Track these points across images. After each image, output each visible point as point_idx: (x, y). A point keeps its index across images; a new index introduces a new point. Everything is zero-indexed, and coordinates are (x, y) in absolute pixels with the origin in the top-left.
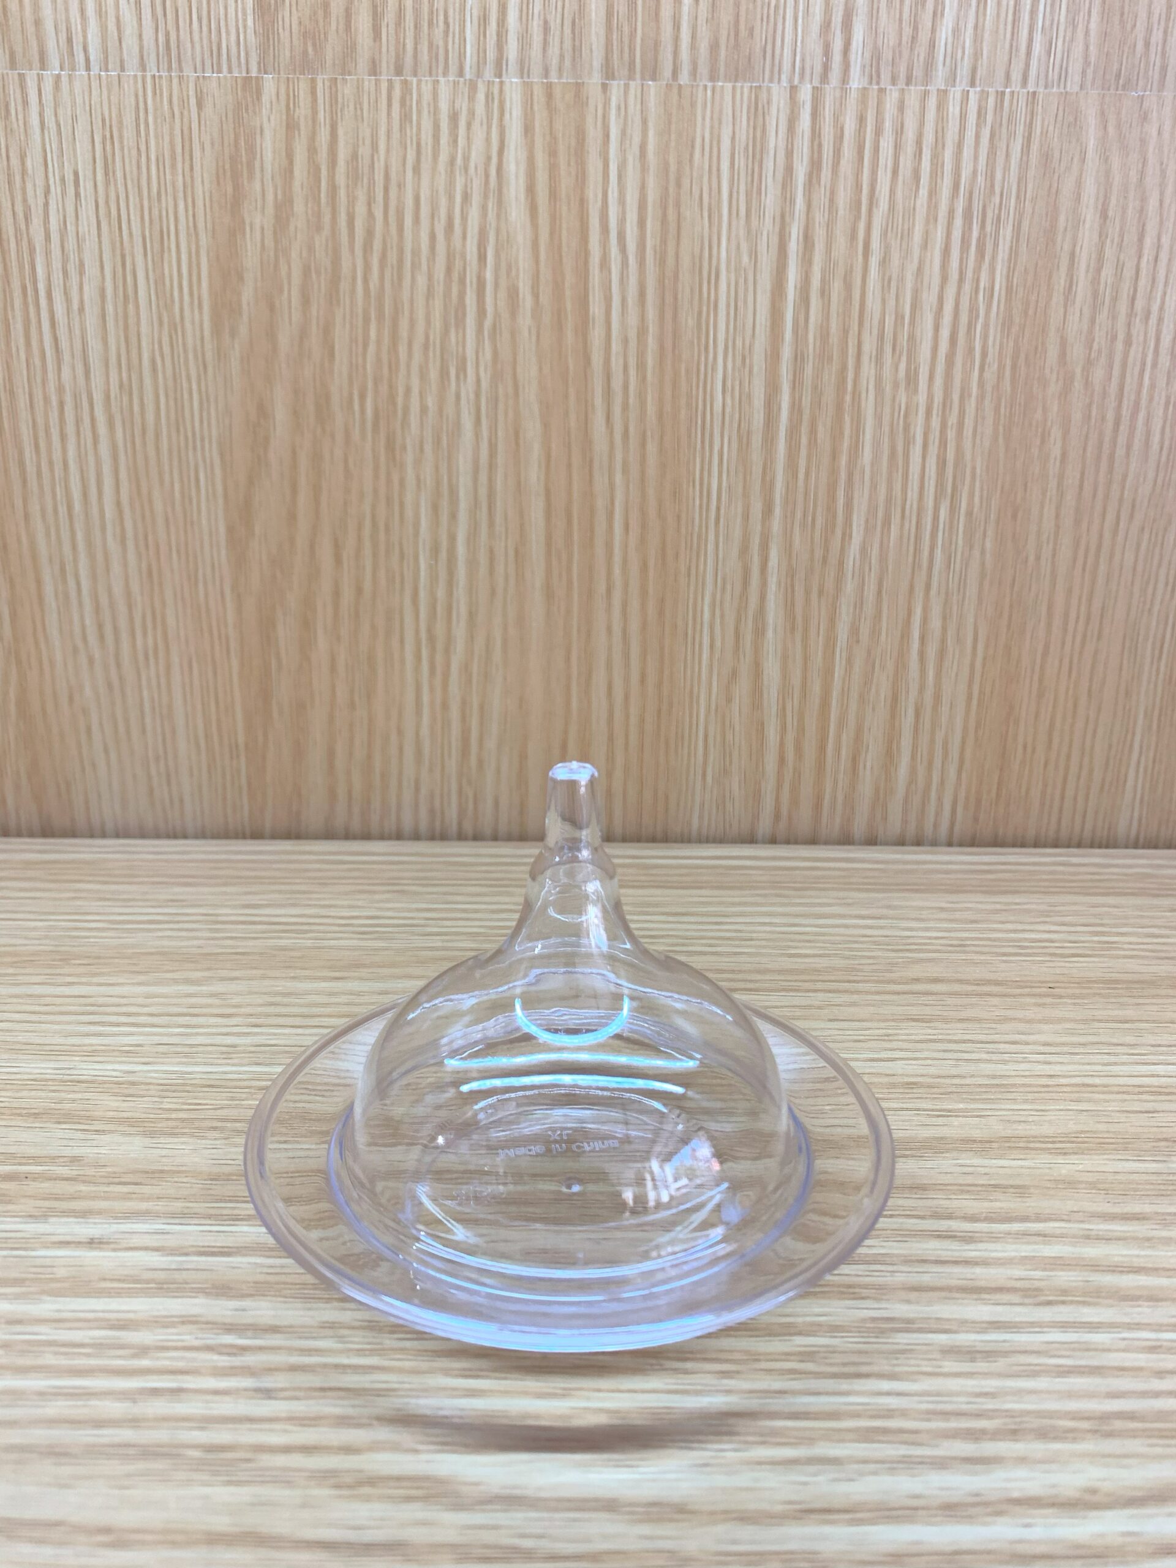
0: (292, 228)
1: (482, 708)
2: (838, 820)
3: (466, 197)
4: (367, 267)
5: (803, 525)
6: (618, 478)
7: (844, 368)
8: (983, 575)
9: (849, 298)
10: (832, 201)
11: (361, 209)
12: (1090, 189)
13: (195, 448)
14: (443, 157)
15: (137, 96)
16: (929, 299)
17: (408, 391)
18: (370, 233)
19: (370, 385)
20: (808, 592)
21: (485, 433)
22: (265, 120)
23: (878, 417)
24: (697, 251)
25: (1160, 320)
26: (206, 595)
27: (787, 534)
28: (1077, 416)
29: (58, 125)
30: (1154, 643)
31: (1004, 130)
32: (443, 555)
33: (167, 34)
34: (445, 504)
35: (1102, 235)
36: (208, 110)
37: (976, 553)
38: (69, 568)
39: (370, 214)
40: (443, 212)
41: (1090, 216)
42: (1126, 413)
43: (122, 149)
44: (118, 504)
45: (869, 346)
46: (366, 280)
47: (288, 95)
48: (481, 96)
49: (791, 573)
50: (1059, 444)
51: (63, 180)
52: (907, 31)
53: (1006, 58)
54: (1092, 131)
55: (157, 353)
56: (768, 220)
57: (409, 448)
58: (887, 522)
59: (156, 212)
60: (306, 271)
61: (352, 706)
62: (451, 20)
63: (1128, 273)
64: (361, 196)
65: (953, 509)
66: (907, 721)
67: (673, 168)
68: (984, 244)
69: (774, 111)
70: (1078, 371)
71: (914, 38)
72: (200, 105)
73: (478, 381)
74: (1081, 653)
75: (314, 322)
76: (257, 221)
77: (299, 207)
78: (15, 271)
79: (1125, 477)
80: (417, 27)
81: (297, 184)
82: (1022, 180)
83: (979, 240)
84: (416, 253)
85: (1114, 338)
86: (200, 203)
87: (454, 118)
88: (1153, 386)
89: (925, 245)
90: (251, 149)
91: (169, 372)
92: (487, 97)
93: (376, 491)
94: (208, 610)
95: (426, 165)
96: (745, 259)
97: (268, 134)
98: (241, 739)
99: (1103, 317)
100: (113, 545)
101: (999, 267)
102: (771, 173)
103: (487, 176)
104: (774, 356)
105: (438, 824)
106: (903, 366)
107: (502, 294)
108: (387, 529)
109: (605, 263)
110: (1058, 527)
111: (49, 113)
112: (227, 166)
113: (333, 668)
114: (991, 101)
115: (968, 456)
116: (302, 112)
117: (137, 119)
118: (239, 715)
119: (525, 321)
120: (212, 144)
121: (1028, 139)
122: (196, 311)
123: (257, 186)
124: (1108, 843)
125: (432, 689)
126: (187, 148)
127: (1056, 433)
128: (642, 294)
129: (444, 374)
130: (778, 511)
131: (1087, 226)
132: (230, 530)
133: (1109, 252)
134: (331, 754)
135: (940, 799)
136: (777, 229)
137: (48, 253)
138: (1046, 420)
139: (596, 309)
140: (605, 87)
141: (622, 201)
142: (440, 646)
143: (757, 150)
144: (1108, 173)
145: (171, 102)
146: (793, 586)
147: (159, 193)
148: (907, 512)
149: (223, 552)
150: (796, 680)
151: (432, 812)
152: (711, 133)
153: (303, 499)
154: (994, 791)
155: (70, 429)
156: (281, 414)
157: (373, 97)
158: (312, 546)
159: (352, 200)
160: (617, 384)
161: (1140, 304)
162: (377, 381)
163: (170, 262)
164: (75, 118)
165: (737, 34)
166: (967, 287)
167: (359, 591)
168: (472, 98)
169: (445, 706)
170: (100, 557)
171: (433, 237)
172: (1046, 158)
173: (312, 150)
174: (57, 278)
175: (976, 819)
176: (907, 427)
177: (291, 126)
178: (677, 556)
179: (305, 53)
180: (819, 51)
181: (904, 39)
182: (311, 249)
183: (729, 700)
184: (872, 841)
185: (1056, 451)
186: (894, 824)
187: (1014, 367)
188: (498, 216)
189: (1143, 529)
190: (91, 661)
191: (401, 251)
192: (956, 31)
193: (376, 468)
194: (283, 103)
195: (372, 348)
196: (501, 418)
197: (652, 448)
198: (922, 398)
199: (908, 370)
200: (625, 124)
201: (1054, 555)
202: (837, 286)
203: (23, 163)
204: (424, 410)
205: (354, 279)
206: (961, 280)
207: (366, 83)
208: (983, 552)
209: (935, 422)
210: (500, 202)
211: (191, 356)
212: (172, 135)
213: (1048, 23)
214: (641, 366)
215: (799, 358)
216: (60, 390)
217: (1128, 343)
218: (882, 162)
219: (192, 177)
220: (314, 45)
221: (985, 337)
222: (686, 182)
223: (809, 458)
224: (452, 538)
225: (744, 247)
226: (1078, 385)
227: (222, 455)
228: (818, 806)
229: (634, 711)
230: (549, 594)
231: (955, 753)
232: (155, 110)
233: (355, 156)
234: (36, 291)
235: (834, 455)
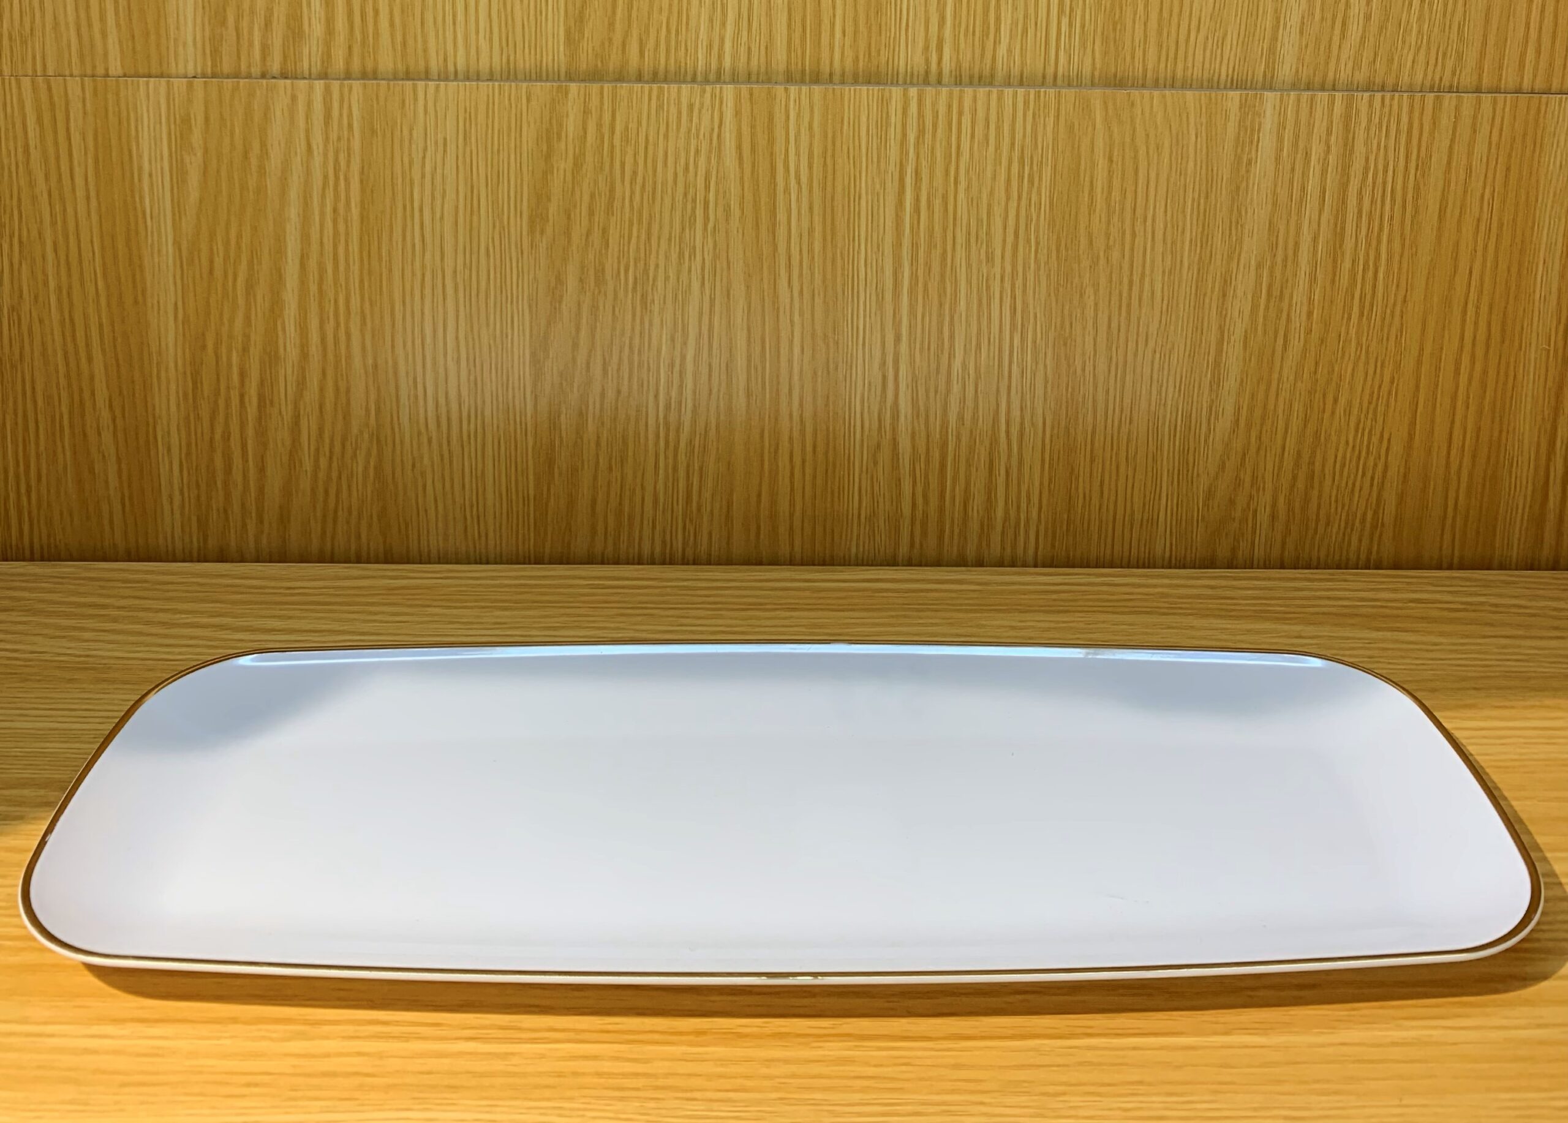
0: (584, 171)
1: (701, 469)
2: (955, 548)
3: (697, 152)
4: (632, 193)
5: (922, 349)
6: (797, 318)
7: (945, 252)
8: (1046, 382)
9: (946, 210)
10: (932, 152)
11: (629, 160)
12: (1100, 143)
13: (512, 302)
14: (683, 129)
15: (488, 96)
16: (998, 211)
17: (657, 266)
18: (635, 173)
19: (632, 263)
20: (927, 391)
21: (707, 292)
22: (570, 110)
23: (969, 282)
24: (846, 183)
25: (1154, 220)
26: (514, 397)
27: (912, 356)
28: (1103, 281)
29: (436, 112)
30: (1170, 426)
31: (1042, 114)
32: (677, 368)
33: (508, 57)
34: (679, 335)
35: (1110, 172)
36: (534, 103)
37: (1041, 366)
38: (419, 380)
39: (636, 162)
40: (683, 161)
41: (1102, 163)
42: (1136, 278)
43: (476, 125)
44: (457, 338)
45: (961, 239)
46: (631, 200)
47: (585, 95)
48: (708, 95)
49: (915, 379)
50: (1092, 298)
51: (436, 143)
52: (978, 52)
53: (1042, 66)
54: (1098, 113)
55: (491, 245)
56: (892, 167)
57: (656, 302)
58: (979, 347)
59: (495, 161)
60: (592, 196)
61: (610, 469)
62: (689, 48)
63: (1130, 196)
64: (630, 151)
65: (1023, 339)
66: (1001, 480)
67: (830, 135)
68: (1033, 178)
69: (893, 102)
70: (1102, 254)
71: (982, 56)
72: (528, 100)
73: (704, 259)
74: (1119, 433)
75: (596, 224)
76: (562, 166)
77: (589, 157)
78: (399, 197)
79: (1139, 319)
80: (668, 51)
81: (588, 144)
82: (1055, 139)
83: (1029, 175)
84: (664, 183)
85: (1124, 233)
86: (525, 155)
87: (691, 107)
88: (1153, 262)
89: (994, 178)
90: (560, 125)
91: (498, 257)
92: (712, 96)
93: (633, 329)
94: (514, 406)
95: (672, 135)
96: (878, 186)
97: (571, 118)
98: (532, 492)
99: (1115, 219)
100: (451, 365)
101: (1043, 191)
102: (893, 137)
103: (711, 140)
104: (898, 245)
105: (668, 551)
106: (983, 252)
107: (720, 209)
108: (639, 351)
109: (787, 190)
110: (1095, 351)
111: (430, 104)
112: (544, 136)
113: (598, 444)
114: (1032, 96)
115: (1031, 307)
116: (594, 102)
117: (488, 109)
118: (531, 477)
119: (735, 223)
120: (535, 123)
121: (1057, 117)
122: (518, 219)
123: (563, 146)
124: (1149, 563)
125: (666, 458)
126: (518, 123)
127: (1090, 291)
128: (811, 208)
129: (681, 255)
130: (904, 338)
131: (1100, 166)
132: (533, 354)
133: (1116, 183)
134: (594, 502)
135: (1027, 532)
136: (898, 170)
137: (422, 185)
138: (1082, 283)
139: (781, 216)
140: (786, 90)
141: (798, 154)
142: (672, 428)
143: (884, 122)
144: (1111, 136)
145: (510, 99)
146: (916, 387)
147: (499, 151)
148: (992, 340)
149: (527, 369)
150: (922, 450)
151: (664, 542)
152: (854, 115)
153: (584, 333)
154: (1065, 527)
155: (428, 291)
156: (571, 282)
157: (639, 96)
158: (588, 364)
159: (623, 153)
160: (795, 262)
161: (1139, 211)
162: (636, 261)
163: (503, 192)
164: (447, 108)
165: (870, 54)
166: (1024, 202)
167: (619, 392)
168: (702, 96)
169: (675, 469)
170: (441, 371)
171: (676, 174)
172: (1071, 128)
173: (599, 125)
174: (427, 200)
175: (1053, 546)
176: (988, 288)
177: (586, 112)
178: (836, 368)
179: (596, 66)
180: (923, 62)
181: (976, 56)
182: (596, 182)
183: (875, 463)
184: (980, 563)
185: (1090, 302)
186: (996, 550)
187: (1058, 251)
188: (718, 163)
189: (1155, 352)
190: (430, 441)
191: (655, 183)
192: (1010, 51)
193: (634, 315)
194: (582, 99)
195: (634, 241)
196: (718, 283)
197: (818, 301)
198: (997, 270)
199: (987, 253)
200: (799, 110)
201: (1094, 369)
202: (937, 203)
203: (411, 134)
204: (667, 278)
205: (624, 199)
206: (1020, 198)
207: (635, 88)
208: (1045, 366)
209: (1007, 285)
210: (719, 157)
211: (513, 247)
212: (509, 118)
213: (1067, 46)
214: (811, 250)
215: (915, 246)
216: (423, 267)
217: (1134, 235)
218: (964, 131)
219: (521, 141)
220: (602, 62)
221: (1037, 231)
222: (838, 144)
223: (924, 306)
224: (683, 358)
225: (877, 180)
226: (1102, 261)
227: (530, 307)
228: (941, 537)
229: (809, 471)
230: (749, 394)
231: (1035, 499)
232: (499, 103)
233: (627, 128)
234: (413, 208)
235: (941, 305)
